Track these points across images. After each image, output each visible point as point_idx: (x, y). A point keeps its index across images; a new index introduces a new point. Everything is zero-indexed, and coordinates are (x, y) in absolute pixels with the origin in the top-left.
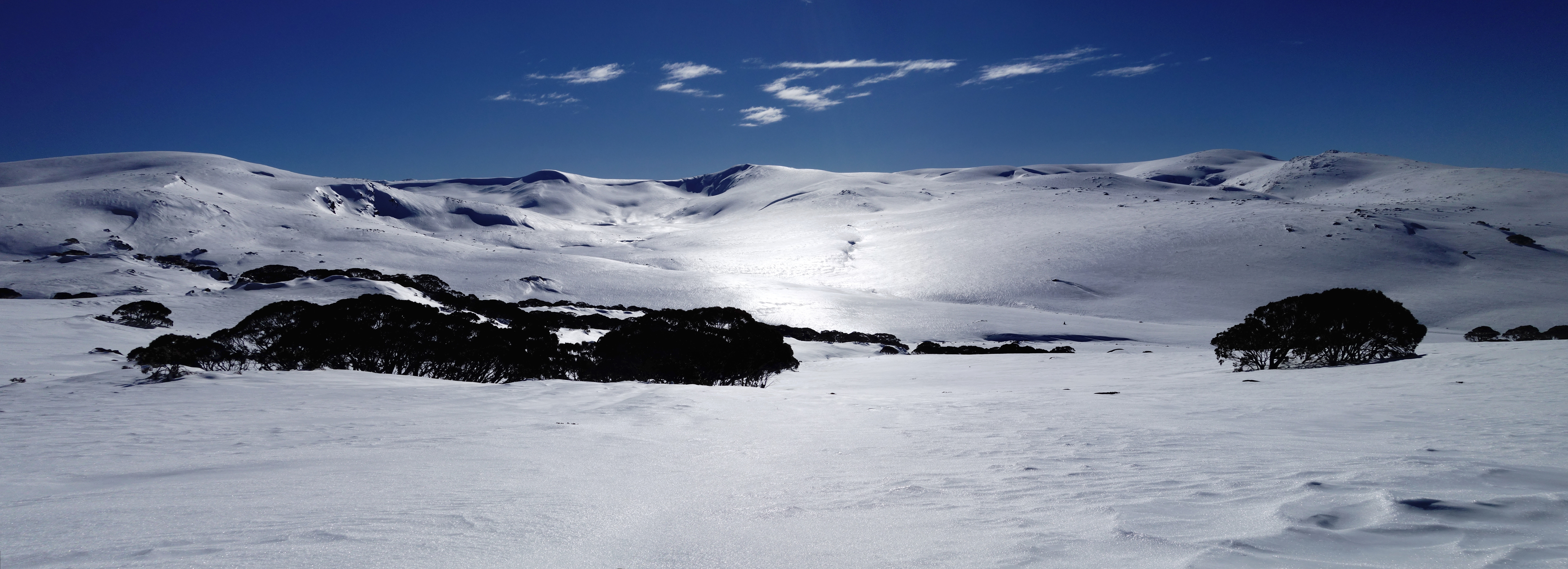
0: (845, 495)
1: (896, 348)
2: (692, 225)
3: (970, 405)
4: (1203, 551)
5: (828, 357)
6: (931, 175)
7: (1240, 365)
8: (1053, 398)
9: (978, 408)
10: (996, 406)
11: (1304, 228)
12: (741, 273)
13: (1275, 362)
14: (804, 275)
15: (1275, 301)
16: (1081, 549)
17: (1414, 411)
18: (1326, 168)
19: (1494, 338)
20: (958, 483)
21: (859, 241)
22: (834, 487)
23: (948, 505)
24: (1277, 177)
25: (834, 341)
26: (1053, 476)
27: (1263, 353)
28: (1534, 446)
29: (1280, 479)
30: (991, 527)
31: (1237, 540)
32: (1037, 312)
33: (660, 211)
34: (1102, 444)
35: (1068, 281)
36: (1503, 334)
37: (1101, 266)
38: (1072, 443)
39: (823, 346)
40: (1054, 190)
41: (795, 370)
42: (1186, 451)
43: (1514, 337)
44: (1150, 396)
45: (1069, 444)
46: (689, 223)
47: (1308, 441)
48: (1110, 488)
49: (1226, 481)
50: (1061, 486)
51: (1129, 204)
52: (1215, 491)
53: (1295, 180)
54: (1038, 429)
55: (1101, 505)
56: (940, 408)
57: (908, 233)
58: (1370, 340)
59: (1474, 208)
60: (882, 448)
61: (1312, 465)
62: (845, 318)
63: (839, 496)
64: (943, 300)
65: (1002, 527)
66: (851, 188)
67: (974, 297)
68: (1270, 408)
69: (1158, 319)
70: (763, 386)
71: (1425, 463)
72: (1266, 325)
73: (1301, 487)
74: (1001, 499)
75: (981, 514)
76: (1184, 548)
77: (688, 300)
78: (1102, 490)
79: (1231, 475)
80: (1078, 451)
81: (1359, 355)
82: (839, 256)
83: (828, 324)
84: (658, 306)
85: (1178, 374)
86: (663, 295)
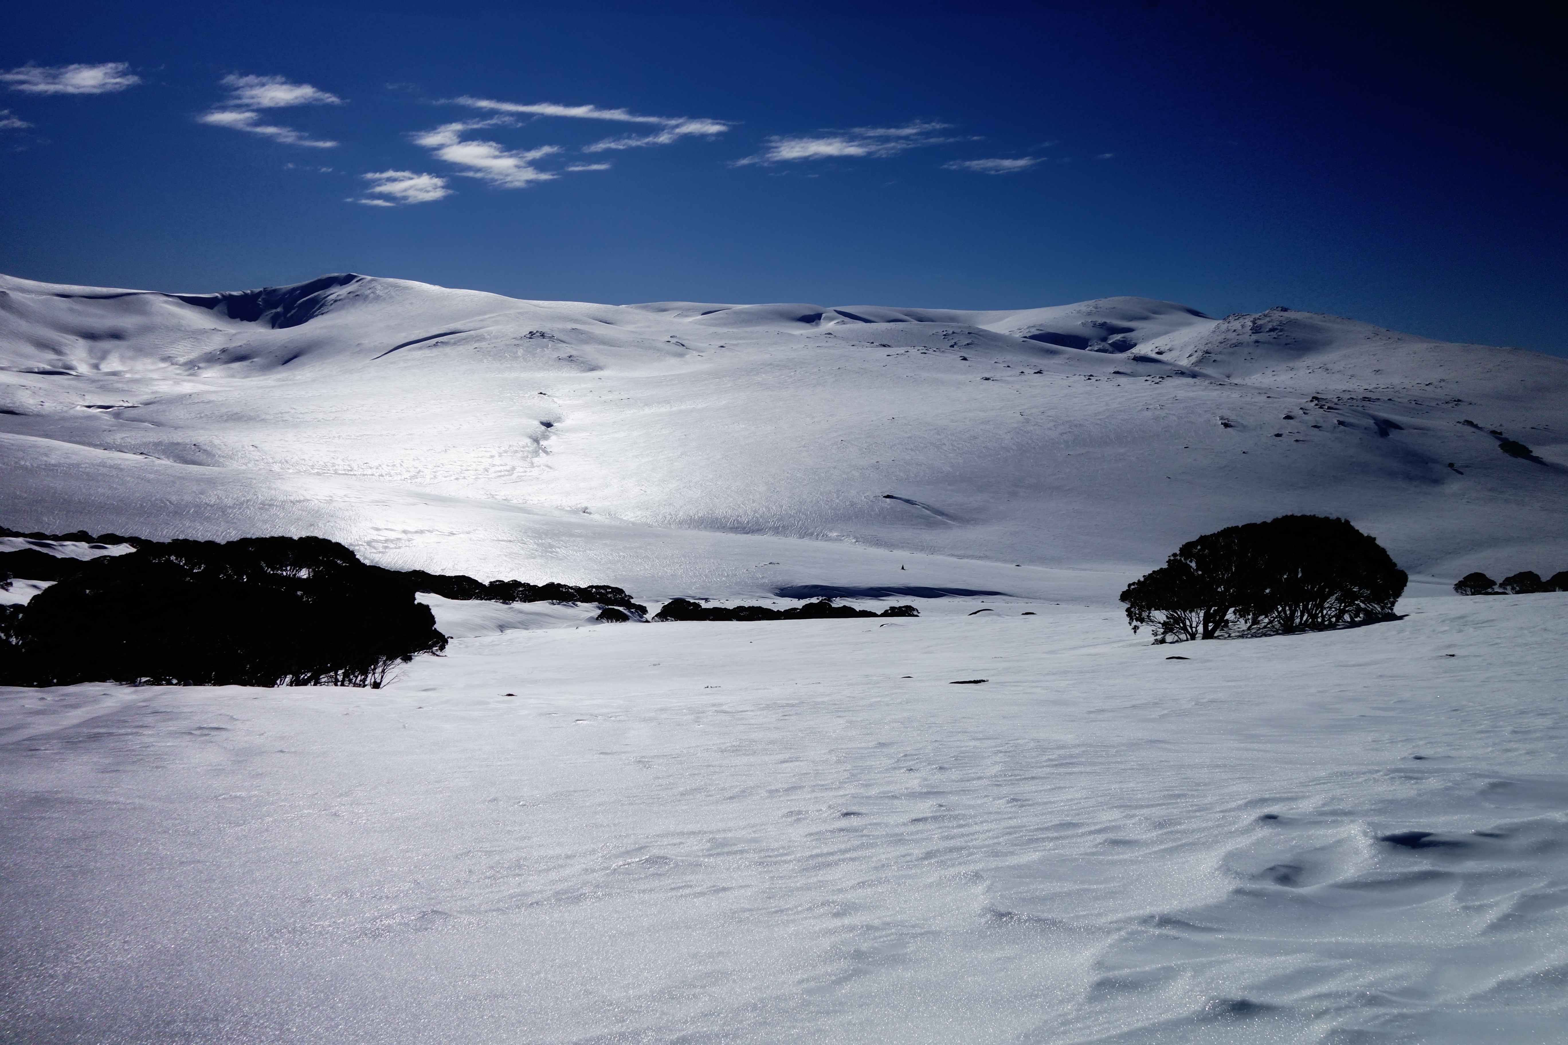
0: (531, 881)
1: (626, 612)
2: (238, 382)
3: (753, 708)
4: (1115, 936)
5: (502, 628)
6: (685, 313)
7: (1162, 634)
8: (887, 693)
9: (765, 712)
10: (795, 708)
11: (1245, 423)
12: (336, 473)
13: (1210, 628)
14: (457, 479)
15: (1208, 533)
16: (932, 947)
17: (1395, 700)
18: (1272, 333)
19: (1490, 590)
20: (731, 845)
21: (559, 422)
22: (509, 868)
23: (713, 887)
24: (1207, 344)
25: (513, 600)
26: (887, 825)
27: (1194, 614)
28: (1540, 745)
29: (1221, 812)
30: (787, 921)
31: (1165, 915)
32: (860, 549)
33: (171, 351)
34: (963, 767)
35: (907, 498)
36: (1500, 584)
37: (958, 473)
38: (917, 767)
39: (493, 608)
40: (884, 348)
41: (438, 653)
42: (1087, 773)
43: (1513, 589)
44: (1034, 684)
45: (911, 770)
46: (233, 376)
47: (1259, 751)
48: (976, 839)
49: (1146, 819)
50: (900, 840)
51: (998, 376)
52: (1131, 836)
53: (1232, 350)
54: (863, 745)
55: (963, 870)
56: (701, 715)
57: (647, 411)
58: (1336, 593)
59: (1459, 401)
60: (599, 790)
61: (1266, 788)
62: (534, 558)
63: (519, 884)
64: (705, 528)
65: (806, 918)
66: (546, 327)
67: (757, 523)
68: (1204, 700)
69: (1043, 560)
70: (376, 685)
71: (1411, 778)
72: (1197, 570)
73: (1252, 824)
74: (804, 869)
75: (770, 898)
76: (1088, 934)
77: (227, 522)
78: (964, 844)
79: (1153, 810)
80: (926, 780)
81: (1323, 617)
82: (524, 447)
83: (502, 569)
84: (164, 534)
85: (1074, 648)
86: (176, 512)
